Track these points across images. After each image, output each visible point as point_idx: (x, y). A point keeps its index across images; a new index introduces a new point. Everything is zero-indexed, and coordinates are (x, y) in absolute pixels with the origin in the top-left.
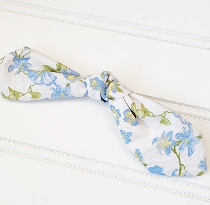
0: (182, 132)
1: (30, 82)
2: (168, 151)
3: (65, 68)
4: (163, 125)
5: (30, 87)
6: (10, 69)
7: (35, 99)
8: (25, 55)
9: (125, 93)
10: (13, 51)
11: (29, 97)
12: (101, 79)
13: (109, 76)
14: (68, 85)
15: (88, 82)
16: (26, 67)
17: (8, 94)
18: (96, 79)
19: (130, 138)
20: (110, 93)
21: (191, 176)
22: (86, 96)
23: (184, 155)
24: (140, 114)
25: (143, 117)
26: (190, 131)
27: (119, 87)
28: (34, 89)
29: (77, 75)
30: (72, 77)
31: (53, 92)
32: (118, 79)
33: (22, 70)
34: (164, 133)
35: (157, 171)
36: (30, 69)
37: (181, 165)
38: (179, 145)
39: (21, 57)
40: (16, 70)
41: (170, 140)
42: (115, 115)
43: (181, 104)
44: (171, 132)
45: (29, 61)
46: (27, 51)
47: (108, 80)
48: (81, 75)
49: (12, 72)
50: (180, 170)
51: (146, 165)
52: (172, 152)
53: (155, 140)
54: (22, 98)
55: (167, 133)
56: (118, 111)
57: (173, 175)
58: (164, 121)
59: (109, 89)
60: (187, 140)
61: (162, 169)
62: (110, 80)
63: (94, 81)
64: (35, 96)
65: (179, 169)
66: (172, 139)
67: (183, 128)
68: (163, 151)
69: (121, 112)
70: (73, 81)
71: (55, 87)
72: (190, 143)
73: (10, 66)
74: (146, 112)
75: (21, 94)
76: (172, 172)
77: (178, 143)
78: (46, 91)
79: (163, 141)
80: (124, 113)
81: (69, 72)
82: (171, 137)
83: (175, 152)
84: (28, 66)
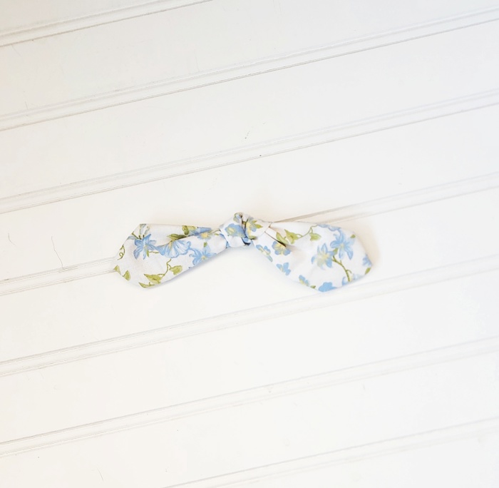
0: (335, 239)
1: (165, 259)
2: (329, 264)
3: (193, 229)
4: (314, 241)
5: (167, 265)
6: (136, 255)
7: (178, 274)
8: (145, 233)
9: (265, 227)
10: (130, 234)
11: (170, 274)
12: (236, 224)
13: (241, 217)
14: (205, 244)
15: (224, 232)
16: (150, 245)
17: (146, 281)
18: (231, 226)
19: (289, 268)
20: (251, 233)
21: (360, 277)
22: (227, 246)
23: (345, 260)
24: (288, 241)
25: (292, 243)
26: (342, 235)
27: (256, 223)
28: (172, 264)
29: (208, 231)
30: (205, 235)
31: (193, 258)
32: (252, 216)
33: (150, 251)
34: (318, 248)
35: (327, 287)
36: (156, 245)
37: (346, 271)
38: (336, 253)
39: (142, 237)
40: (142, 254)
41: (327, 252)
42: (264, 253)
43: (323, 213)
44: (325, 244)
45: (151, 238)
46: (145, 229)
47: (243, 222)
48: (212, 229)
49: (139, 258)
50: (348, 276)
51: (314, 287)
52: (333, 263)
53: (313, 259)
54: (164, 279)
55: (321, 247)
56: (266, 248)
57: (344, 284)
58: (314, 237)
59: (248, 230)
60: (342, 245)
61: (330, 284)
62: (245, 220)
63: (230, 229)
64: (177, 270)
65: (346, 275)
66: (329, 250)
67: (334, 235)
68: (325, 266)
69: (270, 247)
70: (209, 238)
71: (193, 252)
72: (346, 247)
73: (135, 252)
74: (293, 236)
75: (161, 276)
76: (341, 281)
77: (336, 251)
78: (185, 261)
79: (320, 257)
80: (273, 246)
81: (199, 231)
82: (327, 249)
83: (335, 261)
84: (152, 243)
